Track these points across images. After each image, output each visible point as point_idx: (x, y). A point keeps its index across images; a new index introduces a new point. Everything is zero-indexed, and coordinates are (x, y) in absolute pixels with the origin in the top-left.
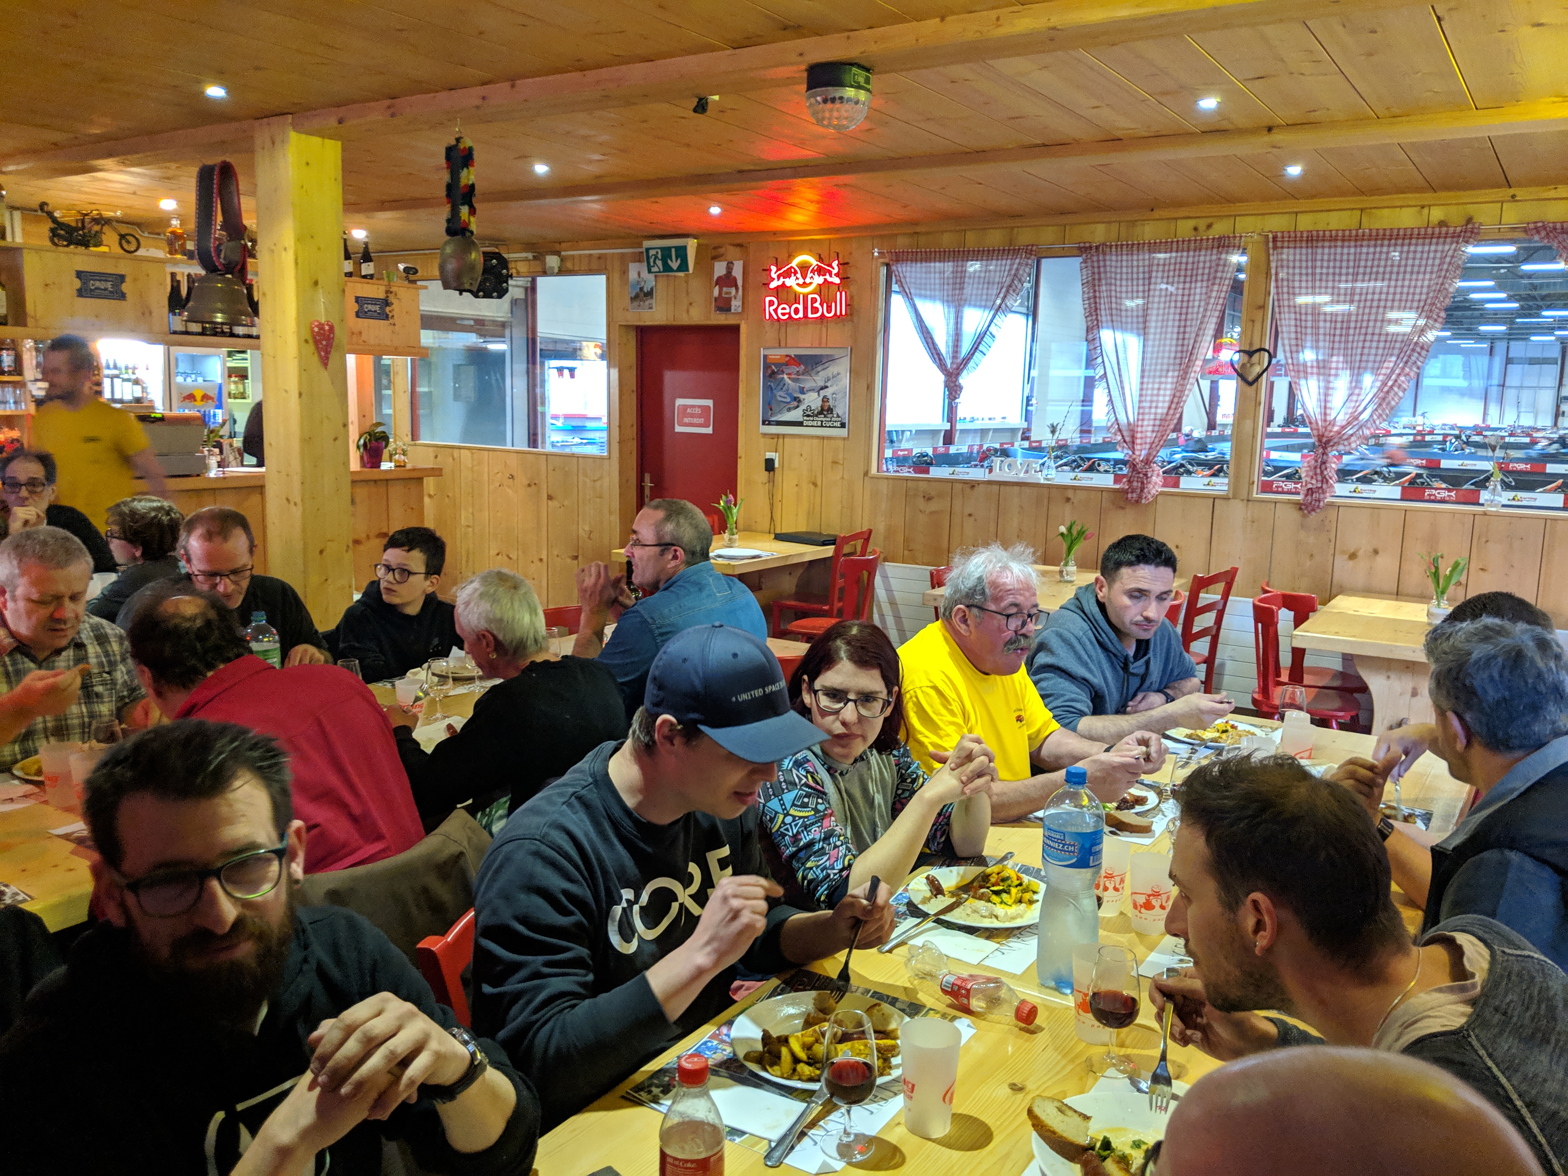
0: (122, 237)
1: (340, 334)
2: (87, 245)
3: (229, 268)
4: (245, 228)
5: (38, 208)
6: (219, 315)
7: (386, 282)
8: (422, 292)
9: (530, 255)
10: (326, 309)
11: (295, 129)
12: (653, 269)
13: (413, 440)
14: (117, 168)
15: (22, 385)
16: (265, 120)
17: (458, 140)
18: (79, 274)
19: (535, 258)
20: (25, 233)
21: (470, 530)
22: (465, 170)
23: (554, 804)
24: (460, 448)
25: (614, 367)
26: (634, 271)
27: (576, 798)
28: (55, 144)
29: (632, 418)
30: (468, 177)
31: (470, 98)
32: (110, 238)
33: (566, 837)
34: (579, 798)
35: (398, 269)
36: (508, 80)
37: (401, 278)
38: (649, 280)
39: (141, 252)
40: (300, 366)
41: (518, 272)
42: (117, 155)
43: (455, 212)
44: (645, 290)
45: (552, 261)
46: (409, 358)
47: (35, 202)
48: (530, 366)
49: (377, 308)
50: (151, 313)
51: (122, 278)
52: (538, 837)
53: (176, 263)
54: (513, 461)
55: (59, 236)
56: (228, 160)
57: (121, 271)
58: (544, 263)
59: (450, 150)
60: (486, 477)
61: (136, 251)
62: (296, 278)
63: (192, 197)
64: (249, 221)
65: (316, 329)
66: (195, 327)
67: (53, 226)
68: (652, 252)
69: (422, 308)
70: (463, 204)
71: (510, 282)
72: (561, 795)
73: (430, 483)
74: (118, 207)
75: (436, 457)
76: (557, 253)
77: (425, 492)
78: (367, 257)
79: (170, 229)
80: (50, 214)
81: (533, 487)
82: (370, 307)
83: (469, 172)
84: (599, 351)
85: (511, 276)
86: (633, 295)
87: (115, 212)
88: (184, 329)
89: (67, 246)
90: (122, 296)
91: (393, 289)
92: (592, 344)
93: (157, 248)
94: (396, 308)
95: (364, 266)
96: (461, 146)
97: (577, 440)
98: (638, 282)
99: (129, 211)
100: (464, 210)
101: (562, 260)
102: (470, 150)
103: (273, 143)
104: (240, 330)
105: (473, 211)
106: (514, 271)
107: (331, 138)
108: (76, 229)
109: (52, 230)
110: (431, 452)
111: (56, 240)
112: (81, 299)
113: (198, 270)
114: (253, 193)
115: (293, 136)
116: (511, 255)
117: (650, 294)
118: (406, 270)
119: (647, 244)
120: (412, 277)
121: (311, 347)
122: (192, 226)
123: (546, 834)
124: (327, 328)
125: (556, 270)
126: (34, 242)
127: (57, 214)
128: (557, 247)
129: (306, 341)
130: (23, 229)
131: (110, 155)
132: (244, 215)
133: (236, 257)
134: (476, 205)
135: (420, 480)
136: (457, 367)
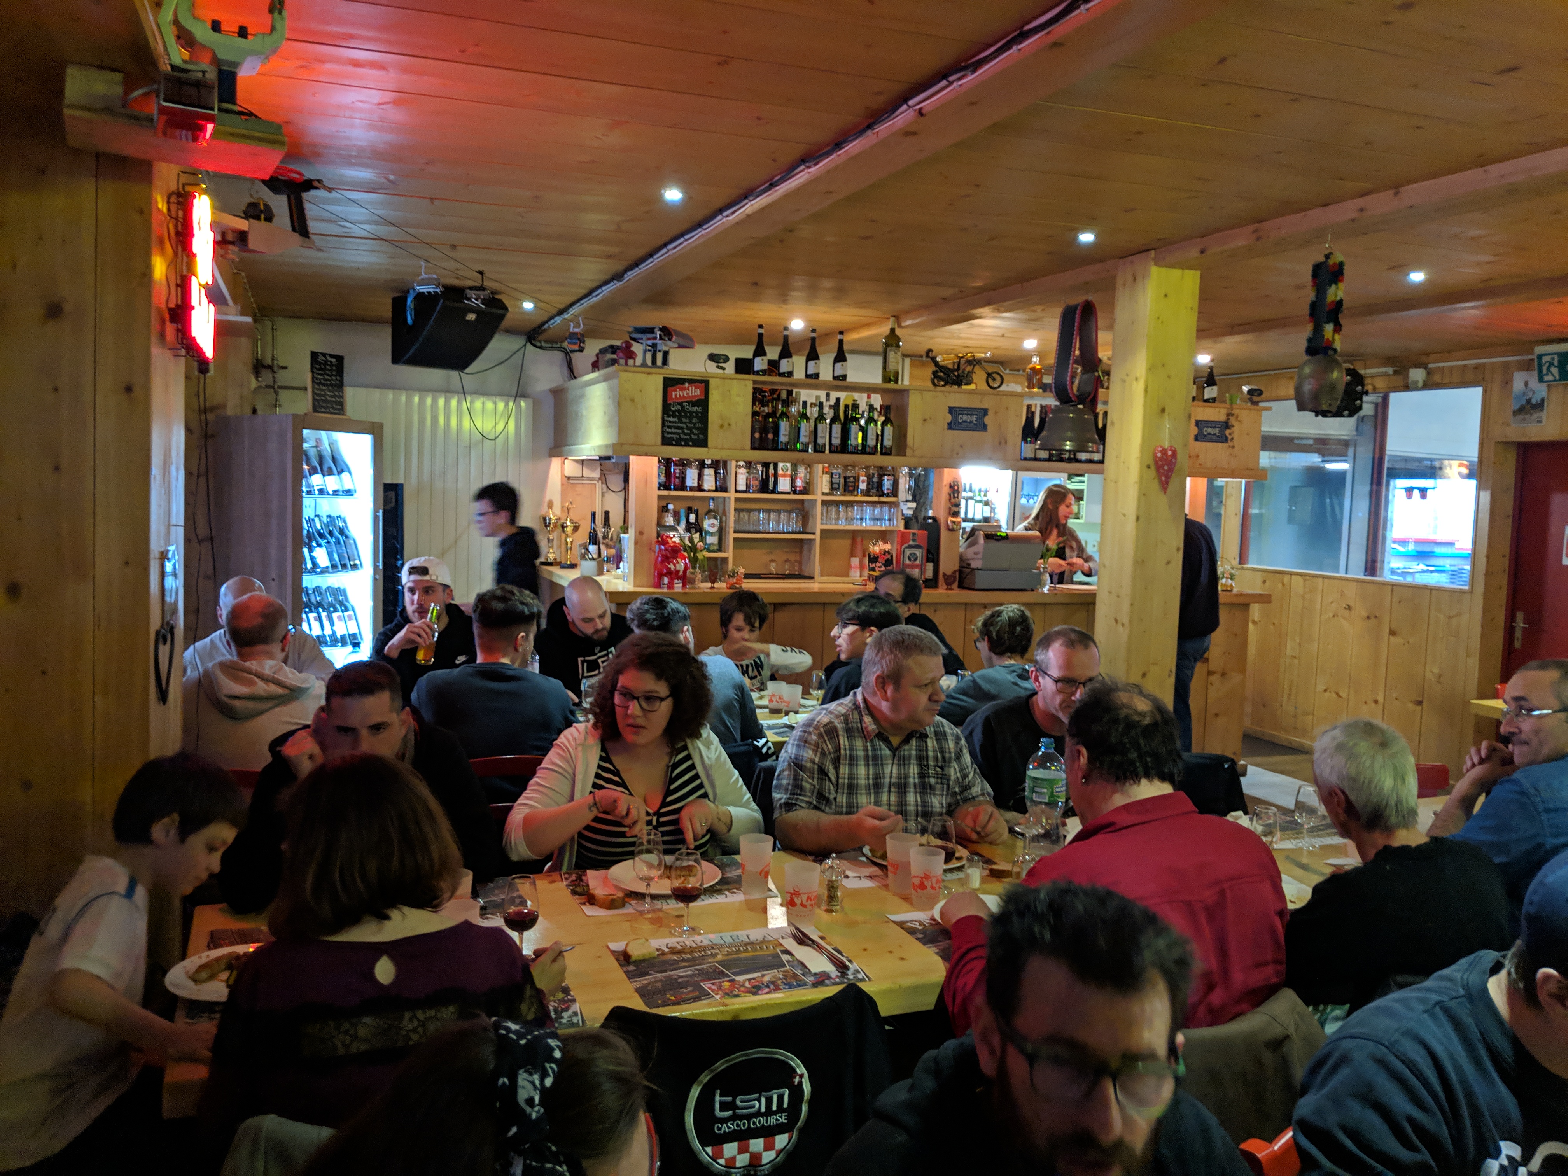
0: (989, 375)
1: (1182, 458)
2: (959, 384)
3: (1081, 399)
4: (1100, 360)
5: (924, 354)
6: (1068, 443)
7: (1228, 406)
8: (1265, 414)
9: (1390, 370)
10: (1171, 436)
11: (1156, 265)
12: (1546, 378)
13: (1240, 563)
14: (992, 315)
15: (895, 505)
16: (1130, 258)
17: (1327, 256)
18: (951, 410)
19: (1396, 372)
20: (912, 377)
21: (1296, 661)
22: (1334, 286)
23: (1411, 1009)
24: (1291, 574)
25: (1485, 489)
26: (1519, 381)
27: (1441, 1008)
28: (944, 299)
29: (1505, 546)
30: (1335, 293)
31: (1346, 211)
32: (979, 377)
33: (1424, 1052)
34: (1446, 1011)
35: (1242, 392)
36: (1391, 188)
37: (1242, 400)
38: (1539, 391)
39: (1003, 388)
40: (1140, 489)
41: (1375, 388)
42: (994, 303)
43: (1318, 330)
44: (1534, 401)
45: (1417, 375)
46: (1244, 481)
47: (922, 350)
48: (1375, 487)
49: (1217, 431)
50: (1006, 443)
51: (985, 412)
52: (1387, 1044)
53: (1032, 396)
54: (1351, 591)
55: (940, 378)
56: (1090, 298)
57: (985, 406)
58: (1407, 377)
59: (1317, 269)
60: (1318, 607)
61: (999, 387)
62: (1145, 406)
63: (1053, 335)
64: (1104, 354)
65: (1159, 455)
66: (1044, 454)
67: (935, 369)
68: (1545, 359)
69: (1263, 429)
70: (1328, 322)
71: (1365, 398)
72: (1421, 1000)
73: (1256, 610)
74: (989, 349)
75: (1264, 582)
76: (1424, 366)
77: (1251, 618)
78: (1211, 380)
79: (1031, 366)
80: (934, 359)
81: (1373, 620)
82: (1210, 430)
83: (1337, 288)
84: (1465, 471)
85: (1367, 393)
86: (1517, 407)
87: (986, 353)
88: (1033, 456)
89: (944, 386)
90: (984, 428)
91: (1236, 412)
92: (1455, 463)
93: (1016, 383)
94: (1236, 431)
95: (1206, 390)
96: (1331, 262)
97: (1422, 567)
98: (1524, 394)
99: (997, 352)
100: (1329, 328)
101: (1428, 373)
102: (1341, 265)
103: (1135, 279)
104: (1083, 456)
105: (1338, 328)
106: (1369, 388)
107: (1190, 268)
108: (953, 371)
109: (934, 373)
110: (1259, 577)
111: (936, 381)
112: (950, 431)
113: (1052, 402)
114: (1110, 327)
115: (1154, 270)
116: (1369, 371)
117: (1540, 405)
118: (1250, 392)
119: (1540, 349)
120: (1255, 399)
121: (1153, 472)
122: (1051, 360)
123: (1396, 1042)
124: (1170, 453)
125: (1420, 384)
126: (918, 383)
127: (939, 359)
128: (1424, 359)
129: (1149, 467)
130: (911, 374)
131: (988, 303)
132: (1100, 348)
133: (1089, 388)
134: (1342, 321)
135: (1245, 606)
136: (1294, 489)
